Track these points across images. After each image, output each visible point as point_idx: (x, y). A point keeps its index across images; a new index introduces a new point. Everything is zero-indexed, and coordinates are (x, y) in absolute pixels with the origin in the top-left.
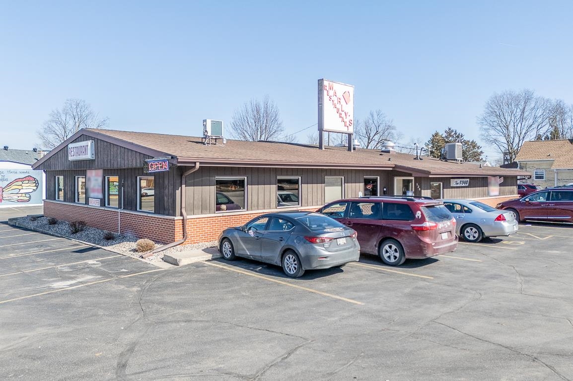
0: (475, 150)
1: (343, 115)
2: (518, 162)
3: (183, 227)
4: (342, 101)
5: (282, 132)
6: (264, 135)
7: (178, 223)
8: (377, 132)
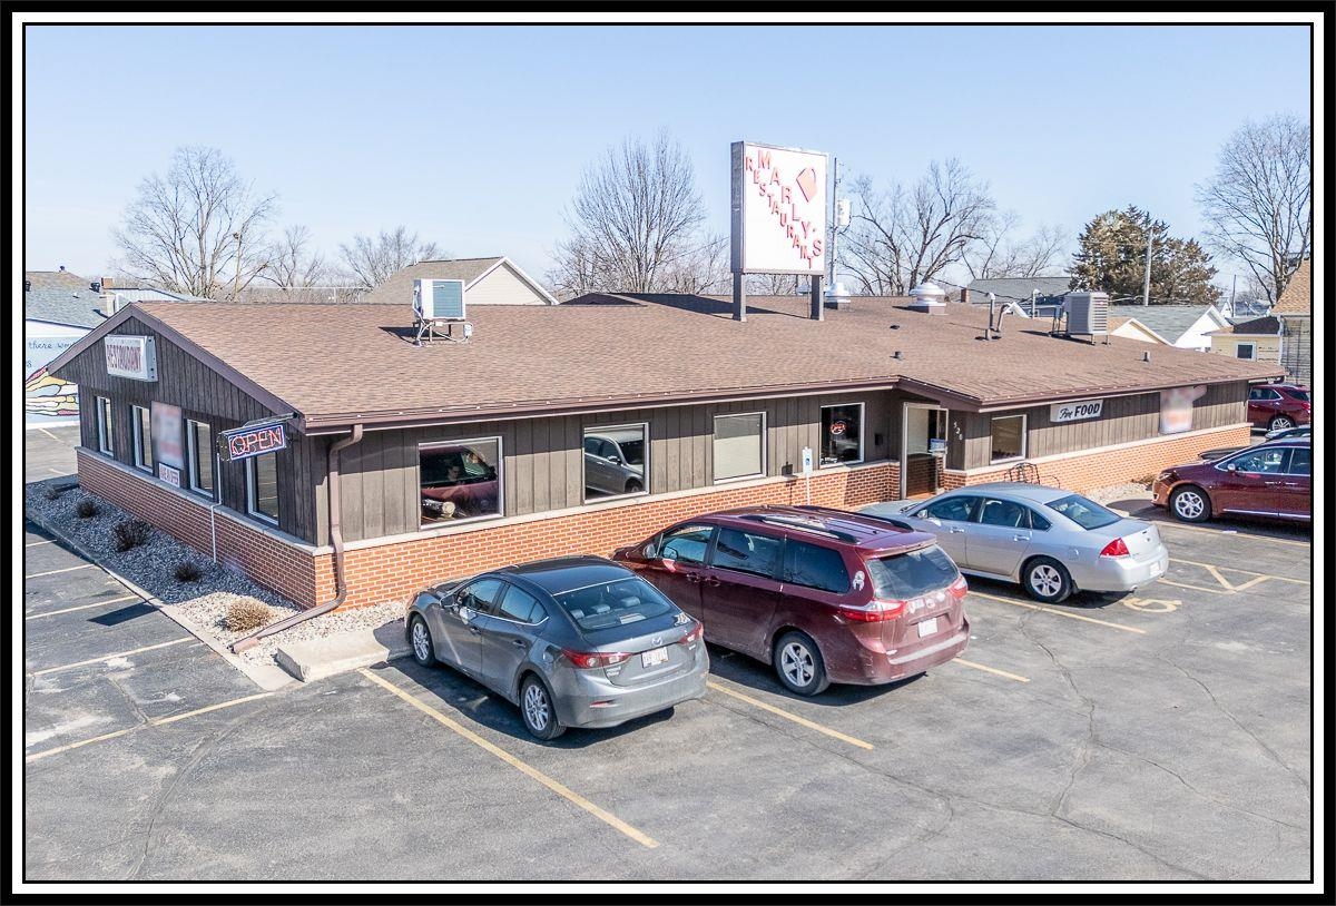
0: (1195, 265)
1: (798, 230)
2: (1279, 320)
3: (335, 570)
4: (796, 195)
5: (701, 223)
6: (656, 231)
7: (323, 562)
8: (948, 215)
